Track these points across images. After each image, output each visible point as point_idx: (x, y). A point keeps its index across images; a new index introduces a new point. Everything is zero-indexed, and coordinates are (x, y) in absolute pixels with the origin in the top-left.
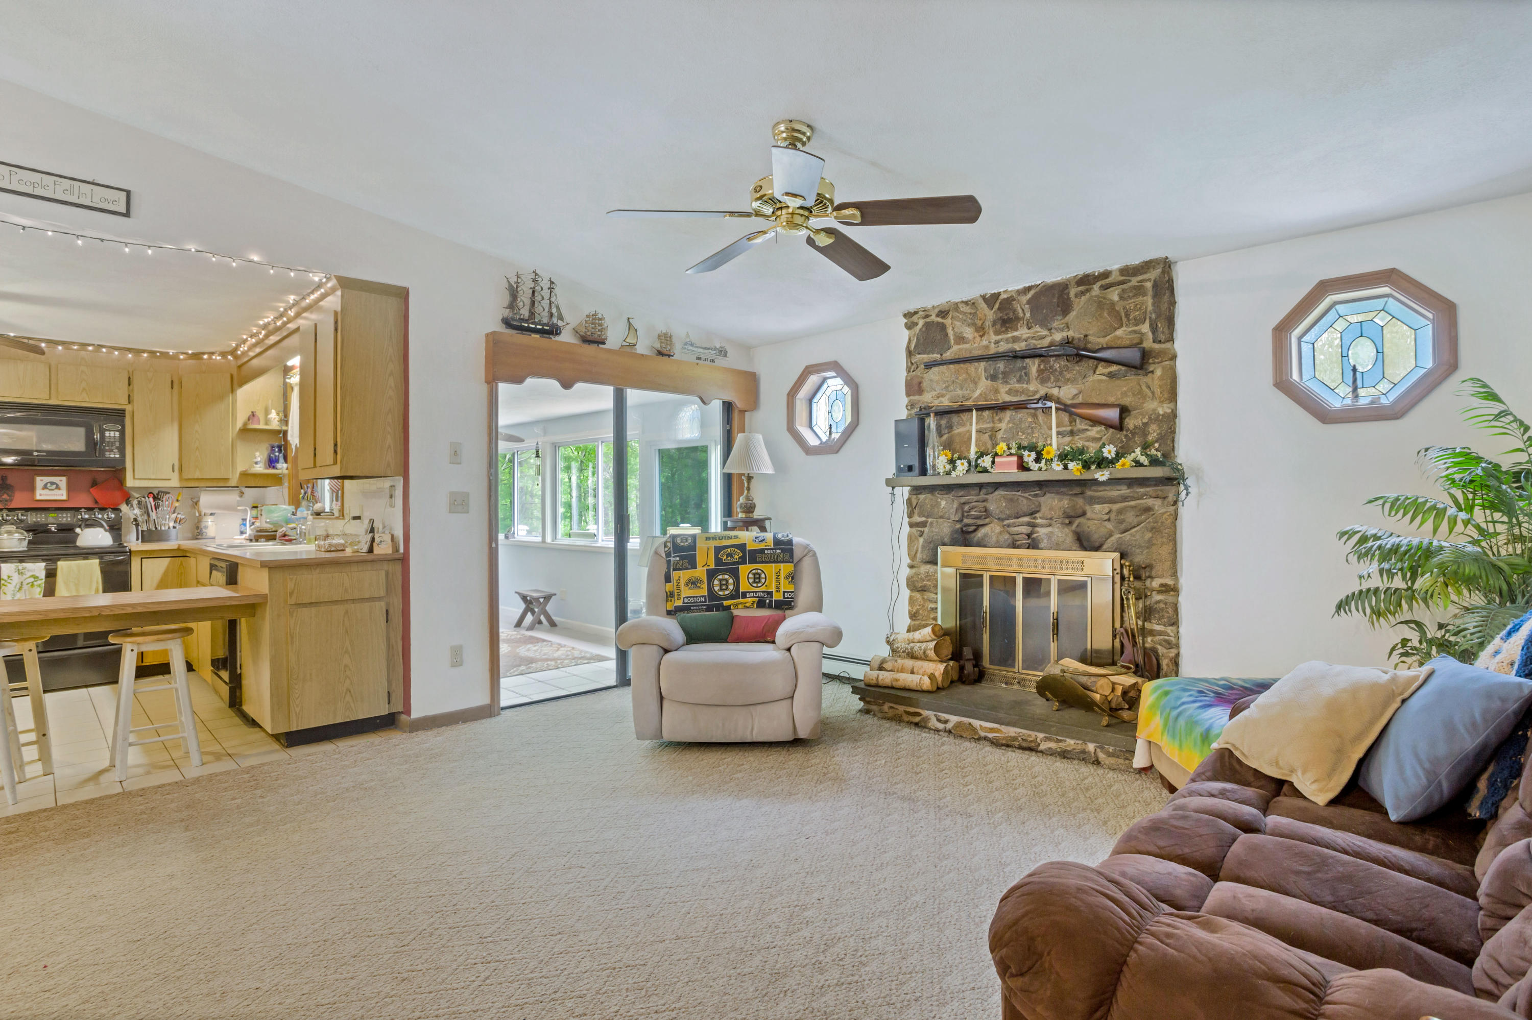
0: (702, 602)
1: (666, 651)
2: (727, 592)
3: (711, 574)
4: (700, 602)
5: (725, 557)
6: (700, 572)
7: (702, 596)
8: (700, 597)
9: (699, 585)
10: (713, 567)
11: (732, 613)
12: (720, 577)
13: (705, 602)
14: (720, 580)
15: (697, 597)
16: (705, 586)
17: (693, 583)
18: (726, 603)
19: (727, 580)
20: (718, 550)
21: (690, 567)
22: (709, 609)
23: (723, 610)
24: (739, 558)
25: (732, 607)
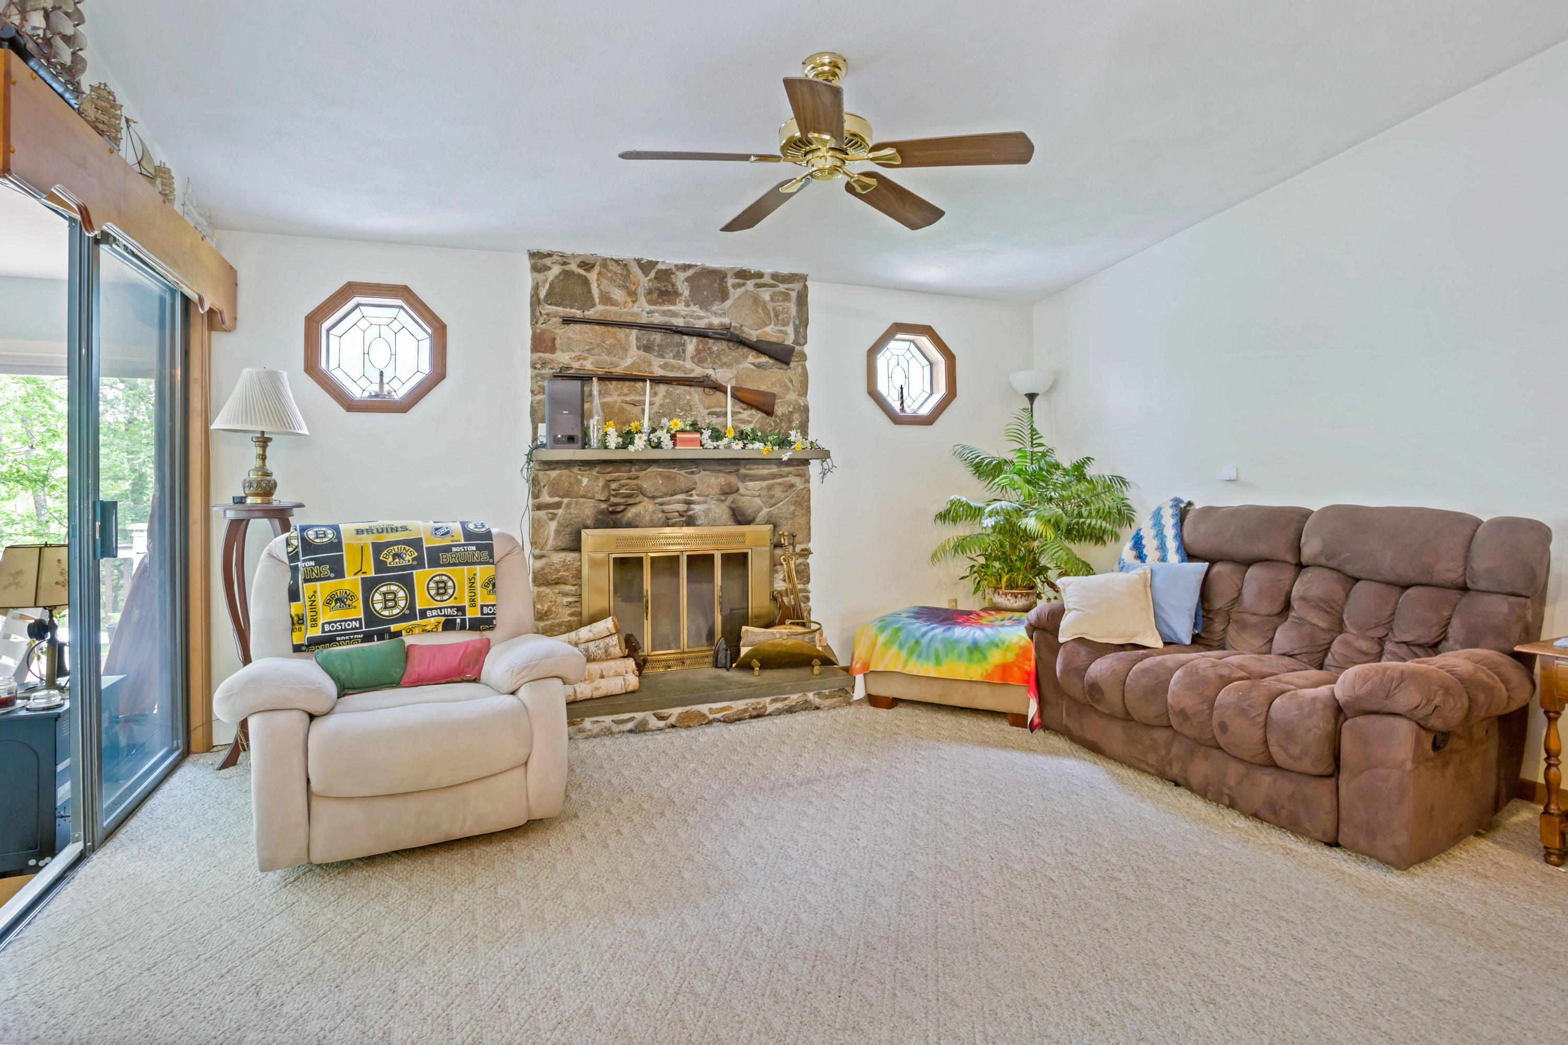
0: (356, 628)
1: (312, 717)
2: (396, 611)
3: (369, 586)
4: (352, 629)
5: (391, 559)
6: (351, 582)
7: (355, 620)
8: (351, 620)
9: (348, 602)
10: (372, 574)
11: (403, 642)
12: (384, 589)
13: (361, 627)
14: (384, 594)
15: (346, 621)
16: (360, 604)
17: (339, 600)
18: (394, 628)
19: (394, 593)
20: (378, 548)
21: (332, 575)
22: (368, 638)
23: (390, 638)
24: (413, 559)
25: (404, 633)
